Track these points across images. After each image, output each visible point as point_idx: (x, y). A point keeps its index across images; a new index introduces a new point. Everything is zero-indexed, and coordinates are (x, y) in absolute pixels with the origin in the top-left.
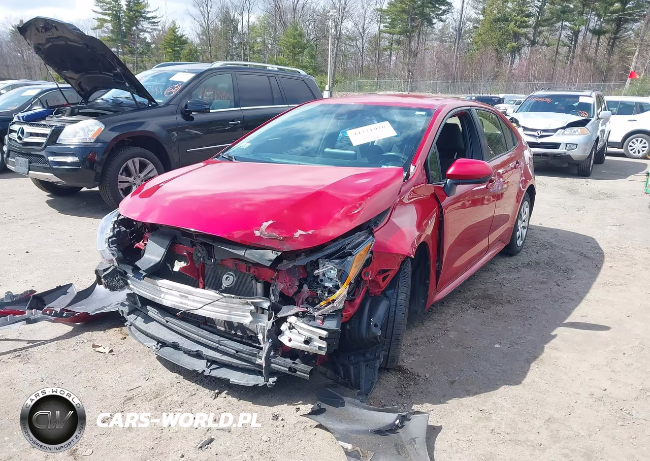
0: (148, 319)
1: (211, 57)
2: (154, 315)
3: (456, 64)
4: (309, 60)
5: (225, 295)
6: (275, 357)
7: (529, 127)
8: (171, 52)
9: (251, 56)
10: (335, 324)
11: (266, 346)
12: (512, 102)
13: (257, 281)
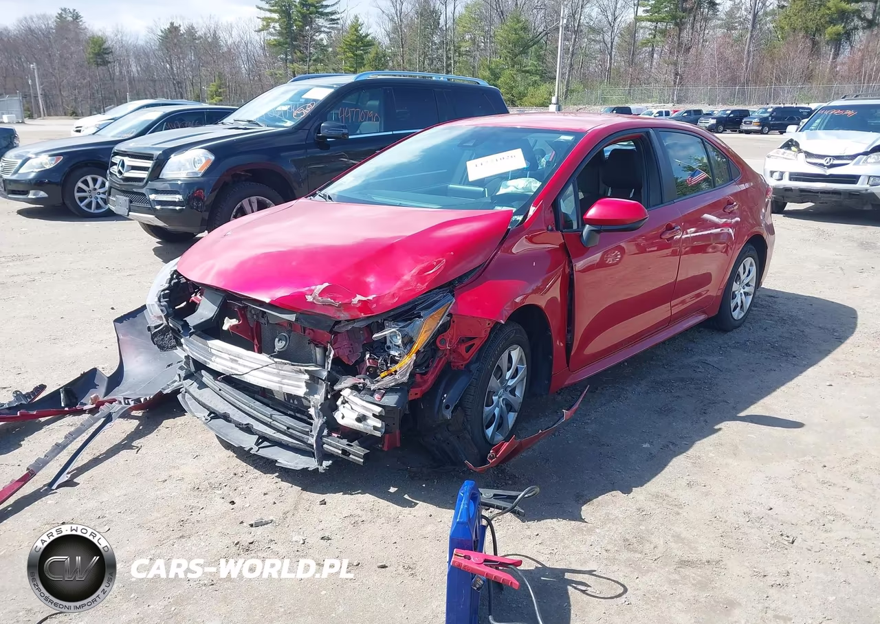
0: (202, 386)
1: (403, 63)
2: (208, 381)
3: (748, 61)
4: (536, 63)
5: (276, 360)
6: (329, 435)
7: (815, 153)
8: (351, 57)
9: (456, 59)
10: (396, 400)
11: (318, 422)
13: (316, 346)
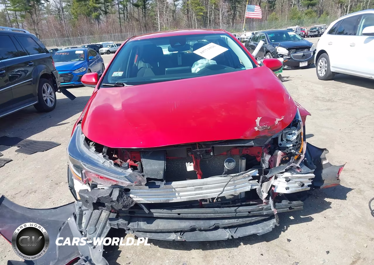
0: (150, 220)
3: (66, 27)
12: (108, 46)
